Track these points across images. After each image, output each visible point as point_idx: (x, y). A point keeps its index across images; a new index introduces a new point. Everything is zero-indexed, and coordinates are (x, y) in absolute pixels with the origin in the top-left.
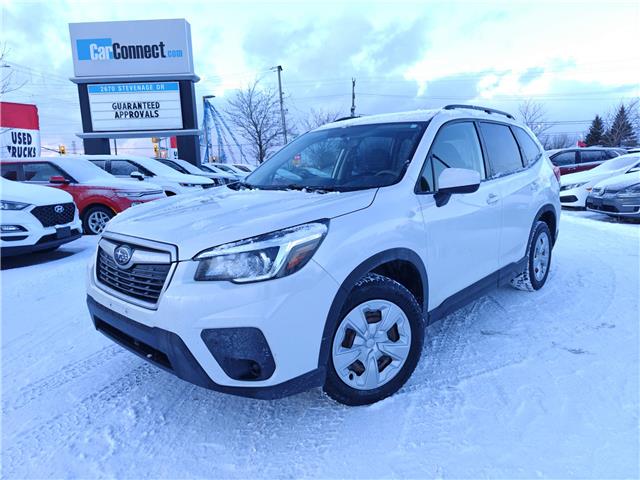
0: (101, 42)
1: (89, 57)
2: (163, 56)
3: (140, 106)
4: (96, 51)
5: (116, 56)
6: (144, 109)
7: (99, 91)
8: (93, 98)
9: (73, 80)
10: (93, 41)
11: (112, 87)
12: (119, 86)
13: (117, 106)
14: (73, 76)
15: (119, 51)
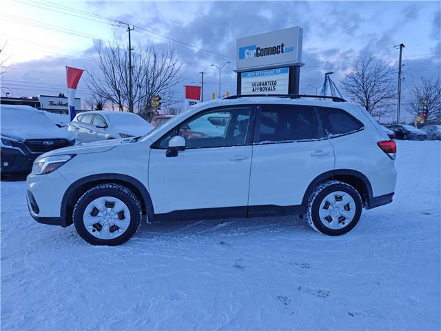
0: (251, 48)
1: (244, 58)
2: (282, 52)
3: (266, 84)
4: (248, 54)
5: (257, 55)
6: (268, 86)
7: (246, 76)
8: (243, 80)
9: (235, 71)
10: (247, 48)
11: (253, 73)
12: (257, 73)
13: (254, 84)
14: (235, 69)
15: (259, 52)
